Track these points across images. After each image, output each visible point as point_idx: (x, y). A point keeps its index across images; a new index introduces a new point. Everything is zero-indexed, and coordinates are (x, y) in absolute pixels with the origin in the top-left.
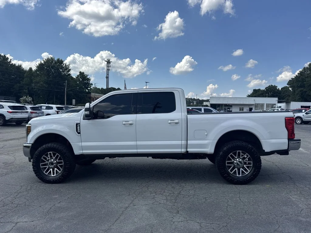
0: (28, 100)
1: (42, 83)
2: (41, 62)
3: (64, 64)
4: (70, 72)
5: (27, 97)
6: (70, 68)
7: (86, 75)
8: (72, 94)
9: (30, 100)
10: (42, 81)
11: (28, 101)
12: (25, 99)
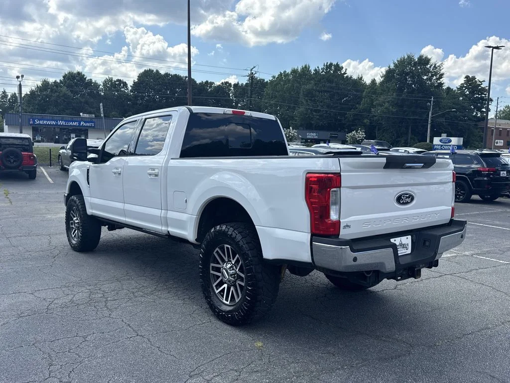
0: (359, 137)
1: (387, 105)
2: (389, 67)
3: (432, 65)
4: (441, 80)
5: (357, 132)
6: (442, 72)
7: (480, 81)
8: (444, 123)
9: (360, 137)
10: (388, 102)
11: (358, 139)
12: (354, 135)
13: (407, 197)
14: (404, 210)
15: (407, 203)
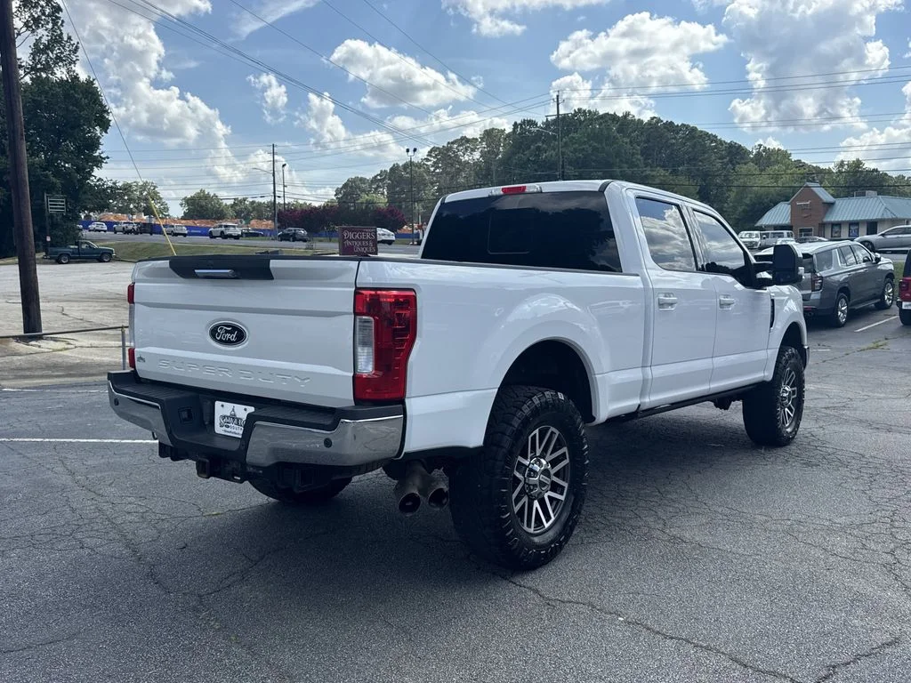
13: (227, 332)
14: (225, 353)
15: (228, 342)
